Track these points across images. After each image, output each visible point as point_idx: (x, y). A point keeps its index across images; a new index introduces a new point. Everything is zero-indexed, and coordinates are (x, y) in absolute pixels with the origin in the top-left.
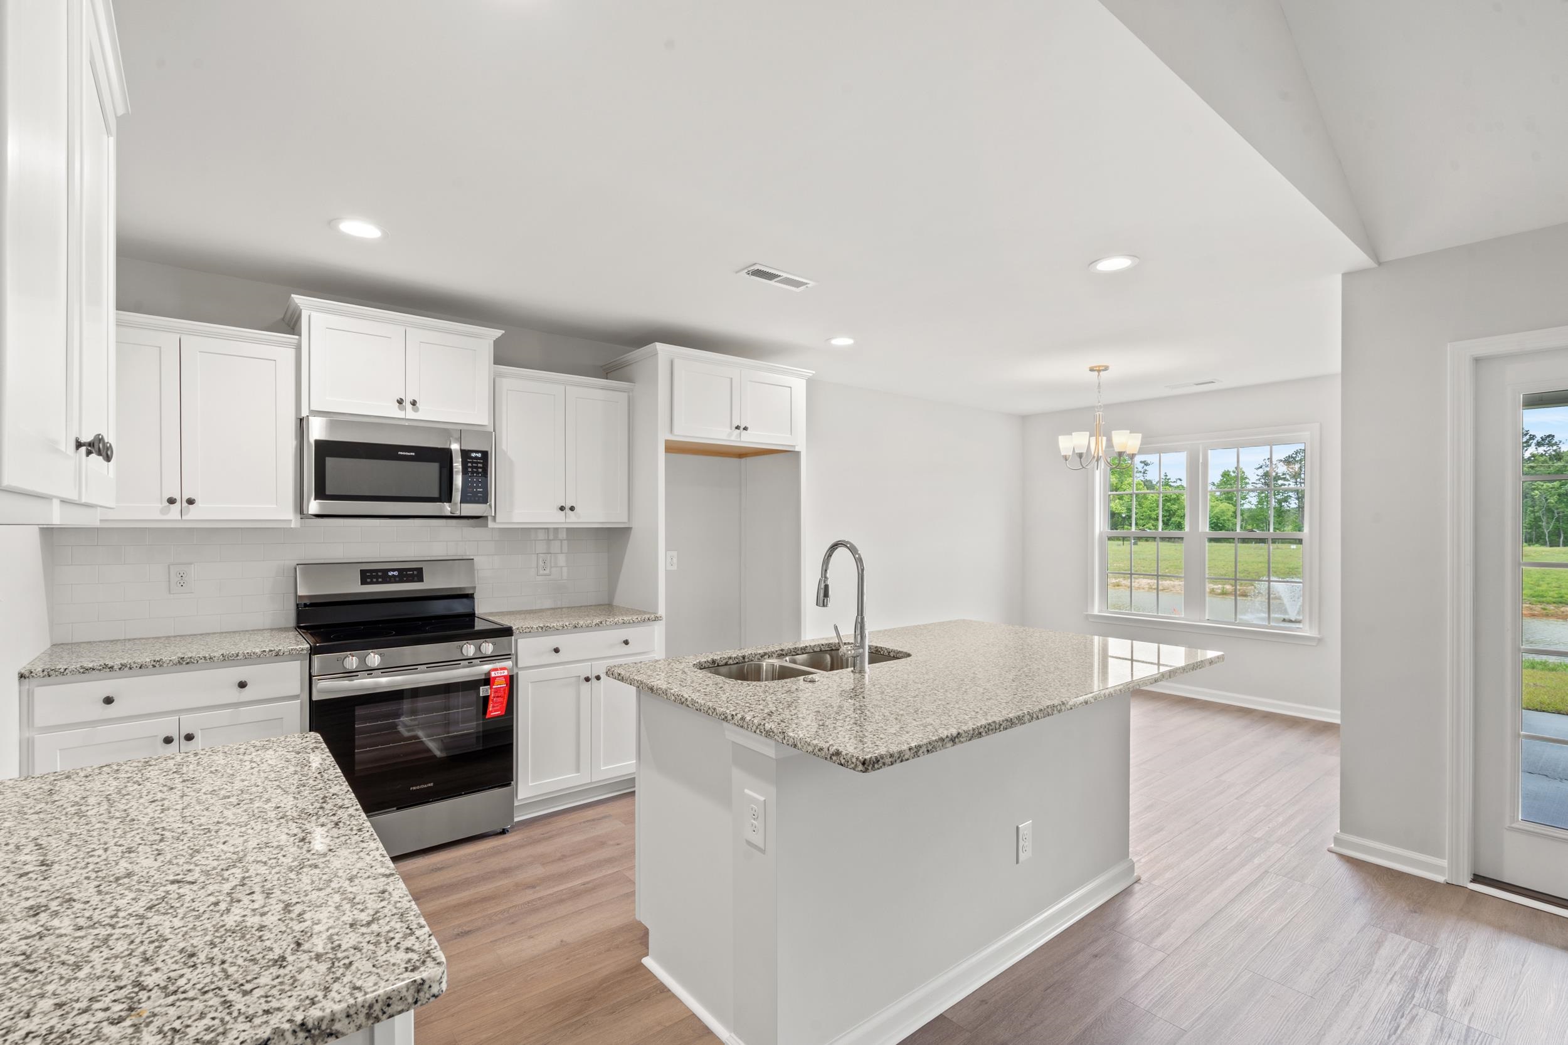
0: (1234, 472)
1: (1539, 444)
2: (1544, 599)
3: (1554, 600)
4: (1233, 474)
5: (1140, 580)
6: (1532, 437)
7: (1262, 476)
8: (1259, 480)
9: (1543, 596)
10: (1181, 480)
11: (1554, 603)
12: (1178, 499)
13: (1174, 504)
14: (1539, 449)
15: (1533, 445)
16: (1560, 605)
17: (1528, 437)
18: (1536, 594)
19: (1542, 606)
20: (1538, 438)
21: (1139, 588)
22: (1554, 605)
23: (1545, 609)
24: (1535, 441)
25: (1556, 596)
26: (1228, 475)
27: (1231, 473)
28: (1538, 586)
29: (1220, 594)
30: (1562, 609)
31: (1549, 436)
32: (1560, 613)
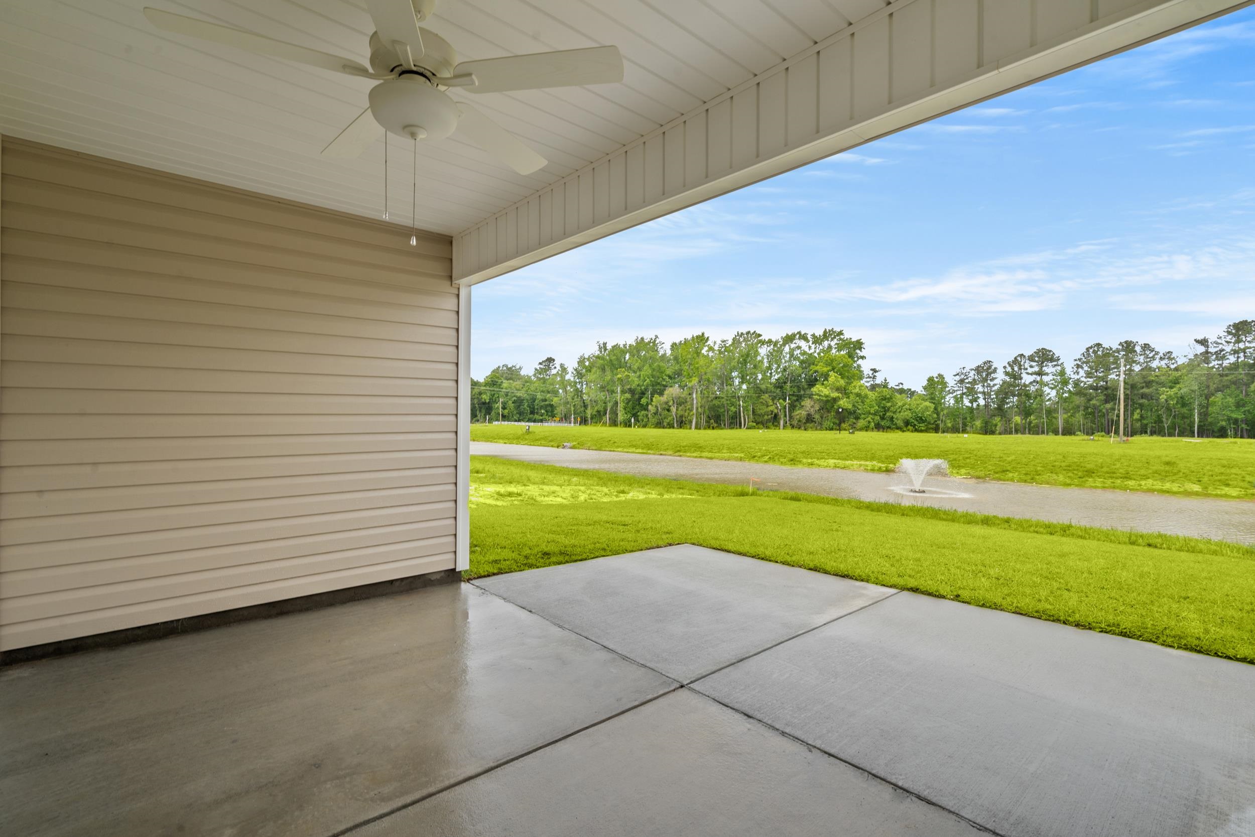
0: (937, 378)
1: (1161, 359)
2: (1115, 475)
3: (1121, 476)
4: (936, 380)
5: (830, 460)
6: (1157, 353)
7: (958, 381)
8: (956, 384)
9: (1114, 473)
10: (902, 384)
11: (1121, 478)
12: (891, 398)
13: (888, 402)
14: (1161, 362)
15: (1157, 359)
16: (1125, 480)
17: (1154, 353)
18: (1111, 471)
19: (1112, 481)
20: (1161, 354)
21: (827, 466)
22: (1122, 480)
23: (1114, 483)
24: (1159, 356)
25: (1124, 472)
26: (932, 380)
27: (935, 379)
28: (1114, 465)
29: (884, 471)
30: (1125, 483)
31: (1169, 352)
32: (1123, 486)
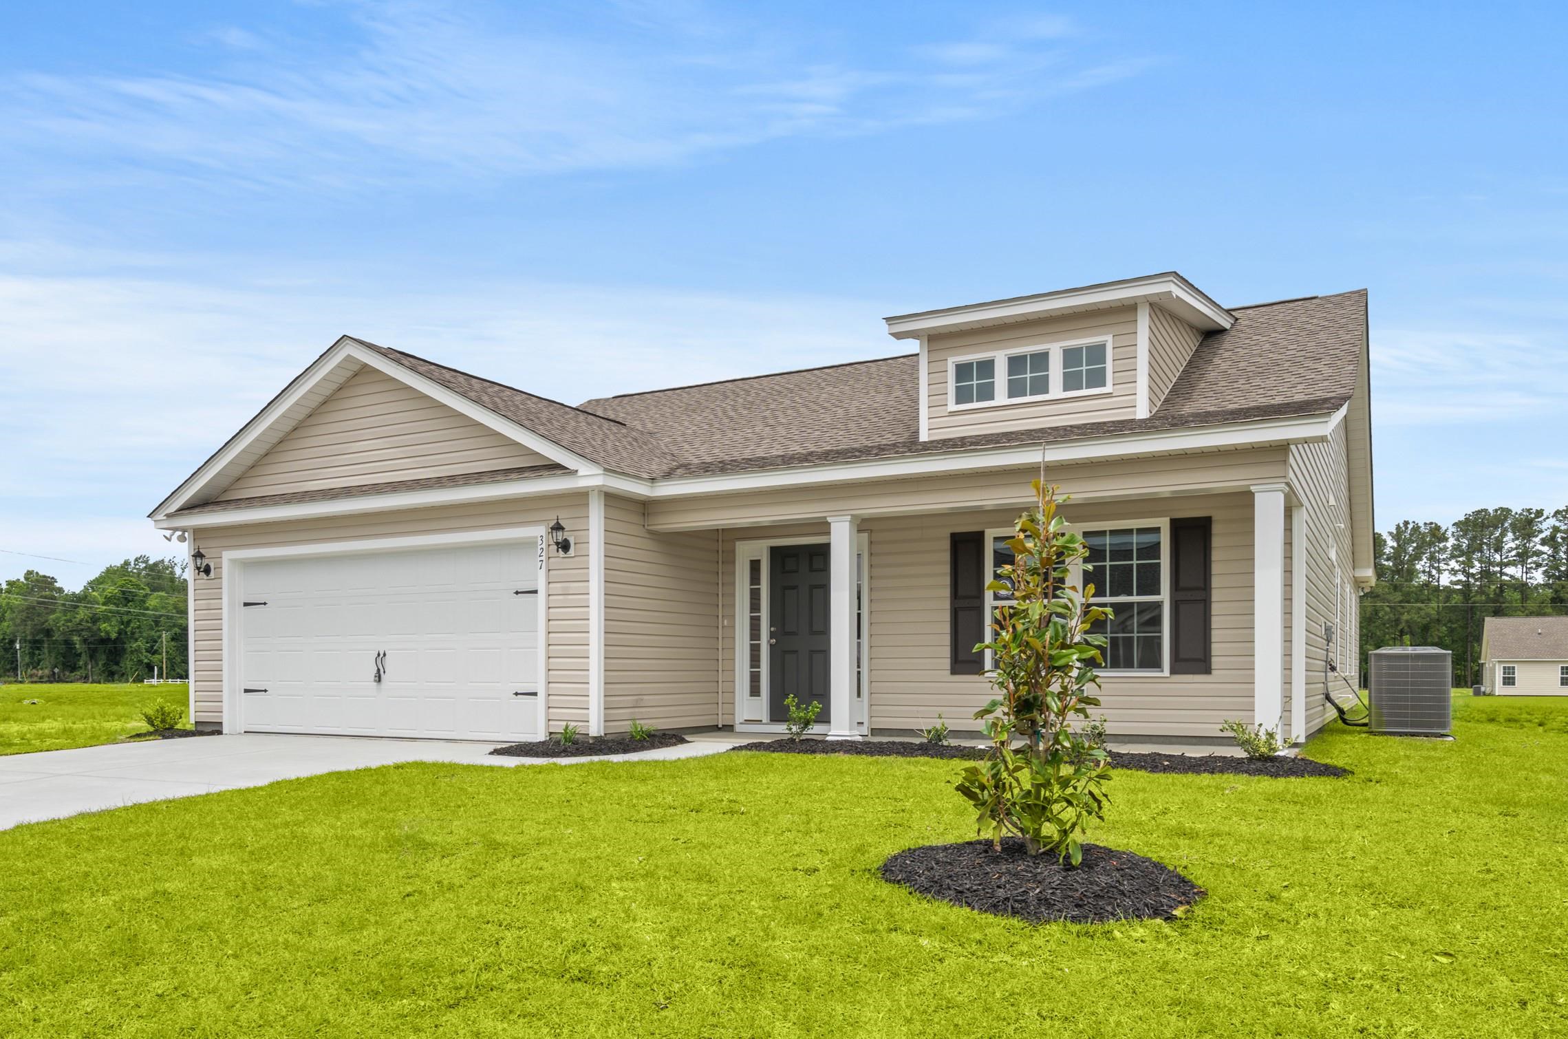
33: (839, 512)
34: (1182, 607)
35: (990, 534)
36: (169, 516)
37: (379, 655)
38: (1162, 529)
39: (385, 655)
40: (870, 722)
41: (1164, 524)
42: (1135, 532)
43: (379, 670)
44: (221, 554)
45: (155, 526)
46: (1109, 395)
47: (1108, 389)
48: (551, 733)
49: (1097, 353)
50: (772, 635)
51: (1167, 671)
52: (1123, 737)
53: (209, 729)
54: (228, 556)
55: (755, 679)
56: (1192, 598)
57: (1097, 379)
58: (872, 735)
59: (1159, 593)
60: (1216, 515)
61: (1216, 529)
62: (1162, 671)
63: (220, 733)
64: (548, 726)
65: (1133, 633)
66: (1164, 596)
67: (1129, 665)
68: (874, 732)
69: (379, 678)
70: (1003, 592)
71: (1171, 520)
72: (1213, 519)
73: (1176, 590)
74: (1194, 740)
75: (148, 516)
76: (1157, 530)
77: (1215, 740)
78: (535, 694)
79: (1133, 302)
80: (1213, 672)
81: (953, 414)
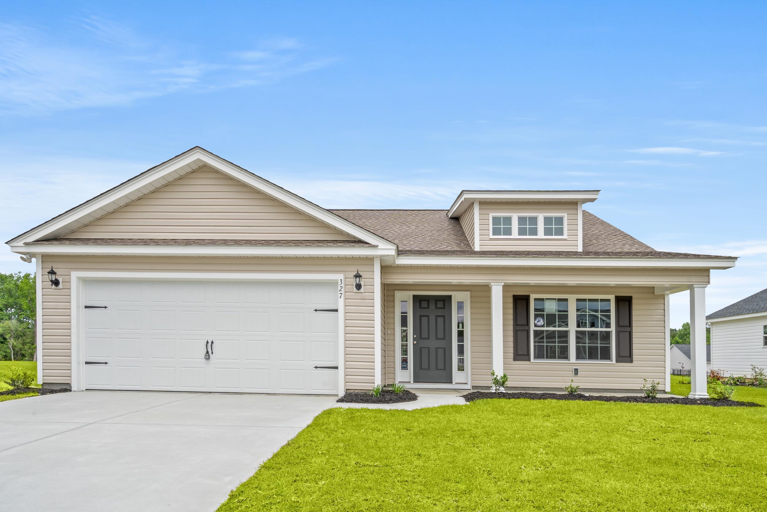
33: (497, 281)
34: (621, 334)
35: (533, 297)
36: (27, 244)
37: (207, 342)
38: (611, 300)
39: (212, 343)
40: (472, 383)
41: (612, 298)
42: (599, 300)
43: (207, 352)
44: (70, 273)
45: (11, 250)
46: (565, 240)
47: (565, 236)
48: (347, 389)
49: (560, 221)
50: (414, 339)
51: (614, 361)
52: (594, 390)
53: (58, 388)
54: (75, 275)
55: (405, 361)
56: (624, 330)
57: (560, 232)
58: (472, 389)
59: (610, 327)
60: (634, 296)
61: (634, 301)
62: (612, 361)
63: (70, 391)
64: (345, 386)
65: (598, 344)
66: (613, 329)
67: (596, 358)
68: (474, 387)
69: (207, 356)
70: (539, 324)
71: (615, 296)
72: (633, 297)
73: (618, 326)
74: (625, 391)
75: (6, 243)
76: (609, 300)
77: (633, 391)
78: (336, 368)
79: (576, 201)
80: (634, 362)
81: (491, 239)
